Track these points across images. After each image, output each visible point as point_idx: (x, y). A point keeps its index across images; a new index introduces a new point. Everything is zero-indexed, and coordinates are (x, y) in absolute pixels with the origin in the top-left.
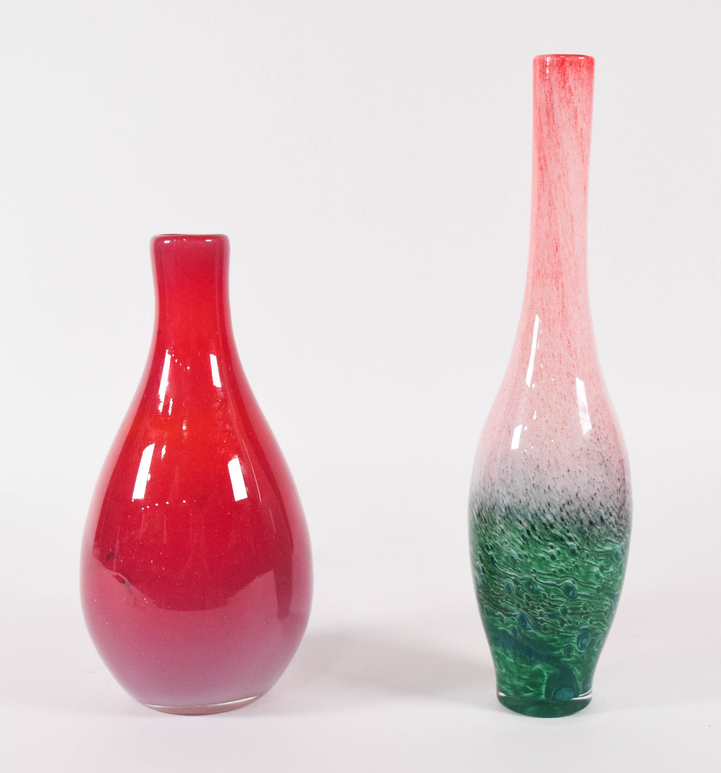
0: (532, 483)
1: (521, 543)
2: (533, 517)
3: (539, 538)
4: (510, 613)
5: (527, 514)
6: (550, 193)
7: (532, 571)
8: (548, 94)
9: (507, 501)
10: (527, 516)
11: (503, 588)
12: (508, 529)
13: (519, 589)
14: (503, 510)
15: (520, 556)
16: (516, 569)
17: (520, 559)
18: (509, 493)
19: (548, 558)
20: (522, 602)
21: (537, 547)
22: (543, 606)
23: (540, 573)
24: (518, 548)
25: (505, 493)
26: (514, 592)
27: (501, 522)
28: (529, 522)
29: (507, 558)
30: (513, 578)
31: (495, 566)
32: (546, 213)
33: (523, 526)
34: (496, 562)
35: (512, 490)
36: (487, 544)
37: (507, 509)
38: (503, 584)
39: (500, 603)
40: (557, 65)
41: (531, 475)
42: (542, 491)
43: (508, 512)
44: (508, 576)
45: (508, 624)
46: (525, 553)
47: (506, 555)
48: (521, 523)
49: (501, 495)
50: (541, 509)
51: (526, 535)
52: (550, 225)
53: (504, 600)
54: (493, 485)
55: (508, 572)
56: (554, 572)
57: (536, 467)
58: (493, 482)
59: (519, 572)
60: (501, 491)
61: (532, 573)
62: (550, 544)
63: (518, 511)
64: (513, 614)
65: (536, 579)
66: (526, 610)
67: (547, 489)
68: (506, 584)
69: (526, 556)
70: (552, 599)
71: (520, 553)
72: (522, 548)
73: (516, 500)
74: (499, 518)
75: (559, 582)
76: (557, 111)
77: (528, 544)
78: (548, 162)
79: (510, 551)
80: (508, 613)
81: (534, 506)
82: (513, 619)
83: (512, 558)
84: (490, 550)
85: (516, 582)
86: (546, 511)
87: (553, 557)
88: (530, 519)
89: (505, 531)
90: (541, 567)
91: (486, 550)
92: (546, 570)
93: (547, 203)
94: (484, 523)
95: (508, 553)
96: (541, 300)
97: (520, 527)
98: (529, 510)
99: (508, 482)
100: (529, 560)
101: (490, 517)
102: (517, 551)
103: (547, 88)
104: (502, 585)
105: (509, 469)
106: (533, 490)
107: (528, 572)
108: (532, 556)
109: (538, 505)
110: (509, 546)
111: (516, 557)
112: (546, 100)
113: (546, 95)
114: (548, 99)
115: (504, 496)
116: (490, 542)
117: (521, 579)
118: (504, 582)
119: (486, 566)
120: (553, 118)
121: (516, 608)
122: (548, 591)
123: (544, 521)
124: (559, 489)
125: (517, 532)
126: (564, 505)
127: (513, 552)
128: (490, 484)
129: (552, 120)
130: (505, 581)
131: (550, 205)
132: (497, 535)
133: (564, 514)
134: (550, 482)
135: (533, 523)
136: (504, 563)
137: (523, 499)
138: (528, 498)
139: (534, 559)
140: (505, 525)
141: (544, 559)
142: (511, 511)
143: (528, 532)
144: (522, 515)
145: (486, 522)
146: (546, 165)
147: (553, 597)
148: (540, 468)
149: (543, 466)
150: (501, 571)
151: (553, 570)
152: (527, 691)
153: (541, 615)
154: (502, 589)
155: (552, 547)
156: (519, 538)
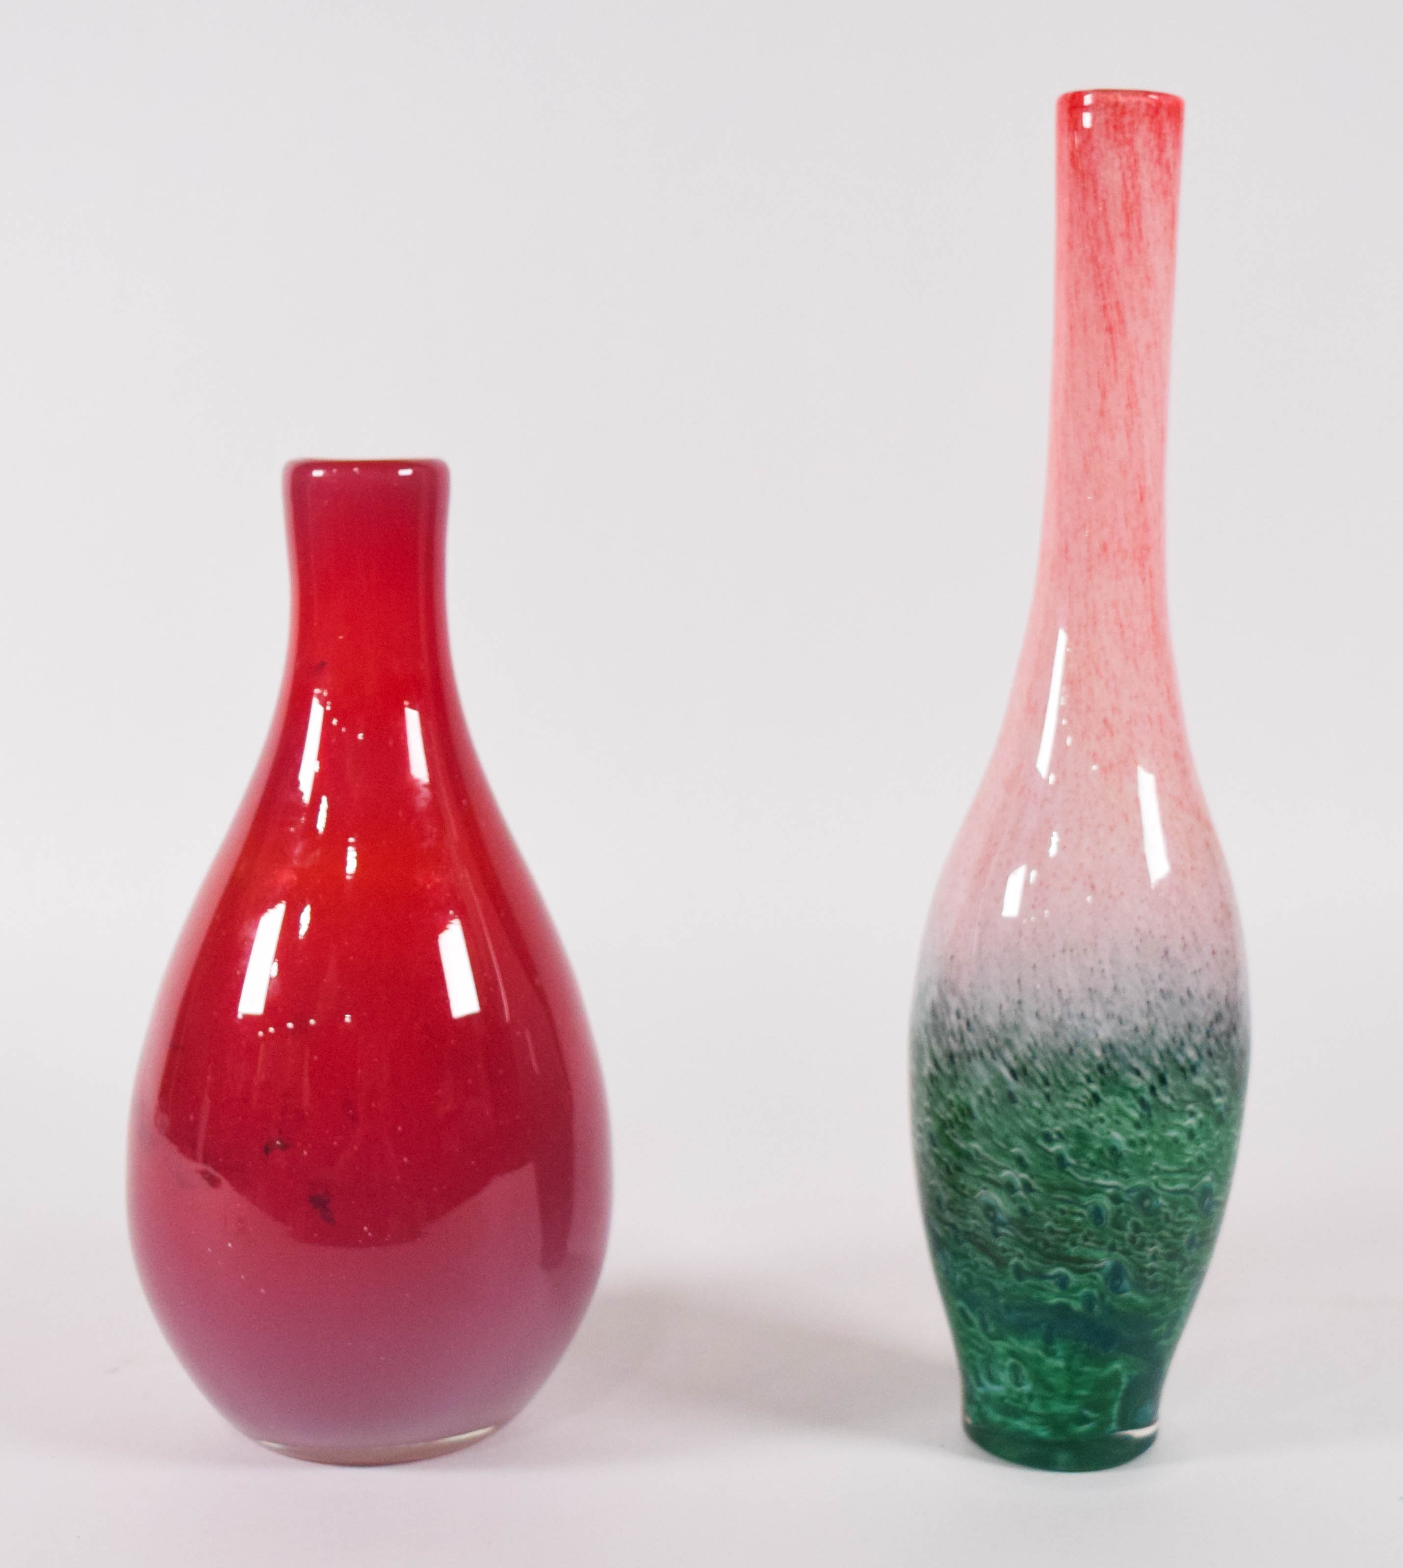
0: (1158, 989)
1: (1135, 1115)
2: (1162, 1058)
3: (1172, 1098)
4: (1088, 1266)
5: (1150, 1052)
6: (1131, 381)
7: (1151, 1169)
8: (1128, 174)
9: (1106, 1032)
10: (1150, 1057)
11: (1081, 1215)
12: (1109, 1092)
13: (1120, 1211)
14: (1098, 1053)
15: (1132, 1143)
16: (1119, 1171)
17: (1131, 1150)
18: (1109, 1016)
19: (1183, 1137)
20: (1122, 1238)
21: (1166, 1118)
22: (1161, 1238)
23: (1166, 1172)
24: (1127, 1125)
25: (1099, 1015)
26: (1108, 1221)
27: (1093, 1078)
28: (1154, 1069)
29: (1100, 1152)
30: (1110, 1191)
31: (1068, 1174)
32: (1121, 422)
33: (1143, 1078)
34: (1069, 1164)
35: (1117, 1009)
36: (1047, 1129)
37: (1108, 1050)
38: (1085, 1207)
39: (1066, 1249)
40: (1146, 114)
41: (1155, 971)
42: (1177, 1001)
43: (1109, 1055)
44: (1096, 1189)
45: (1076, 1289)
46: (1143, 1134)
47: (1098, 1146)
48: (1138, 1073)
49: (1090, 1024)
50: (1177, 1039)
51: (1148, 1097)
52: (1131, 449)
53: (1080, 1241)
54: (1067, 1003)
55: (1100, 1181)
56: (1190, 1164)
57: (1162, 953)
58: (1065, 995)
59: (1126, 1176)
60: (1088, 1014)
61: (1152, 1173)
62: (1191, 1107)
63: (1133, 1050)
64: (1096, 1266)
65: (1156, 1184)
66: (1126, 1253)
67: (1186, 997)
68: (1091, 1208)
69: (1144, 1142)
70: (1177, 1220)
71: (1132, 1137)
72: (1138, 1126)
73: (1128, 1028)
74: (1087, 1071)
75: (1193, 1183)
76: (1147, 208)
77: (1150, 1116)
78: (1128, 316)
79: (1108, 1137)
80: (1082, 1266)
81: (1164, 1035)
82: (1095, 1278)
83: (1114, 1150)
84: (1057, 1141)
85: (1116, 1199)
86: (1186, 1040)
87: (1191, 1134)
88: (1157, 1062)
89: (1101, 1096)
90: (1169, 1159)
91: (1041, 1142)
92: (1177, 1163)
93: (1124, 402)
94: (1039, 1087)
95: (1104, 1142)
96: (1115, 605)
97: (1136, 1082)
98: (1154, 1045)
99: (1107, 993)
100: (1149, 1149)
101: (1059, 1072)
102: (1125, 1133)
103: (1124, 160)
104: (1078, 1210)
105: (1107, 967)
106: (1162, 1002)
107: (1144, 1173)
108: (1156, 1138)
109: (1172, 1031)
110: (1110, 1127)
111: (1123, 1147)
112: (1125, 185)
113: (1124, 175)
114: (1129, 183)
115: (1098, 1022)
116: (1056, 1125)
117: (1128, 1191)
118: (1086, 1203)
119: (1038, 1176)
120: (1139, 223)
121: (1106, 1253)
122: (1174, 1205)
123: (1181, 1060)
124: (1204, 993)
125: (1130, 1094)
126: (1211, 1024)
127: (1117, 1137)
128: (1057, 1003)
129: (1136, 229)
130: (1087, 1201)
131: (1129, 406)
132: (1080, 1107)
133: (1212, 1042)
134: (1189, 982)
135: (1162, 1070)
136: (1092, 1164)
137: (1142, 1023)
138: (1152, 1019)
139: (1157, 1145)
140: (1102, 1083)
141: (1176, 1140)
142: (1118, 1053)
143: (1153, 1090)
144: (1141, 1058)
145: (1047, 1083)
146: (1122, 322)
147: (1181, 1216)
148: (1171, 954)
149: (1176, 951)
150: (1081, 1181)
151: (1188, 1160)
152: (1084, 1420)
153: (1154, 1258)
154: (1078, 1219)
155: (1192, 1114)
156: (1132, 1106)
